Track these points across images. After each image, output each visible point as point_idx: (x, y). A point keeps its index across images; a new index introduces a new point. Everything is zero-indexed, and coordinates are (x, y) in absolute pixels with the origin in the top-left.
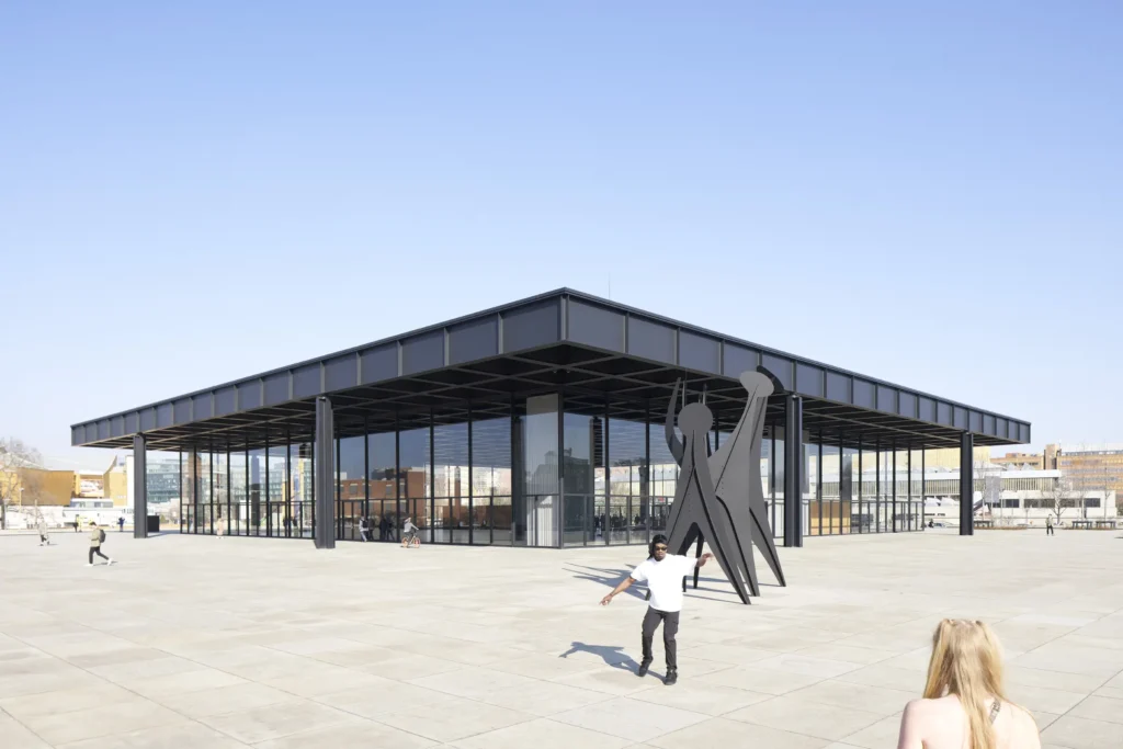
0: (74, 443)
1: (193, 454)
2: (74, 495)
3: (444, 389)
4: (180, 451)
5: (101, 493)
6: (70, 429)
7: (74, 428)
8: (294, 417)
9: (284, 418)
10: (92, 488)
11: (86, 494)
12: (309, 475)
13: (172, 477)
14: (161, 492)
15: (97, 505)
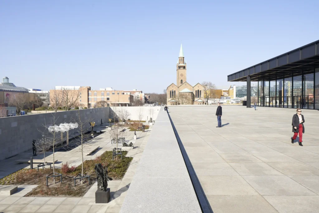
0: (228, 80)
1: (263, 82)
2: (222, 96)
3: (316, 61)
4: (258, 81)
5: (228, 95)
6: (227, 77)
7: (228, 76)
8: (278, 71)
9: (275, 72)
10: (226, 94)
11: (225, 95)
12: (292, 88)
13: (244, 90)
14: (241, 95)
15: (227, 98)
